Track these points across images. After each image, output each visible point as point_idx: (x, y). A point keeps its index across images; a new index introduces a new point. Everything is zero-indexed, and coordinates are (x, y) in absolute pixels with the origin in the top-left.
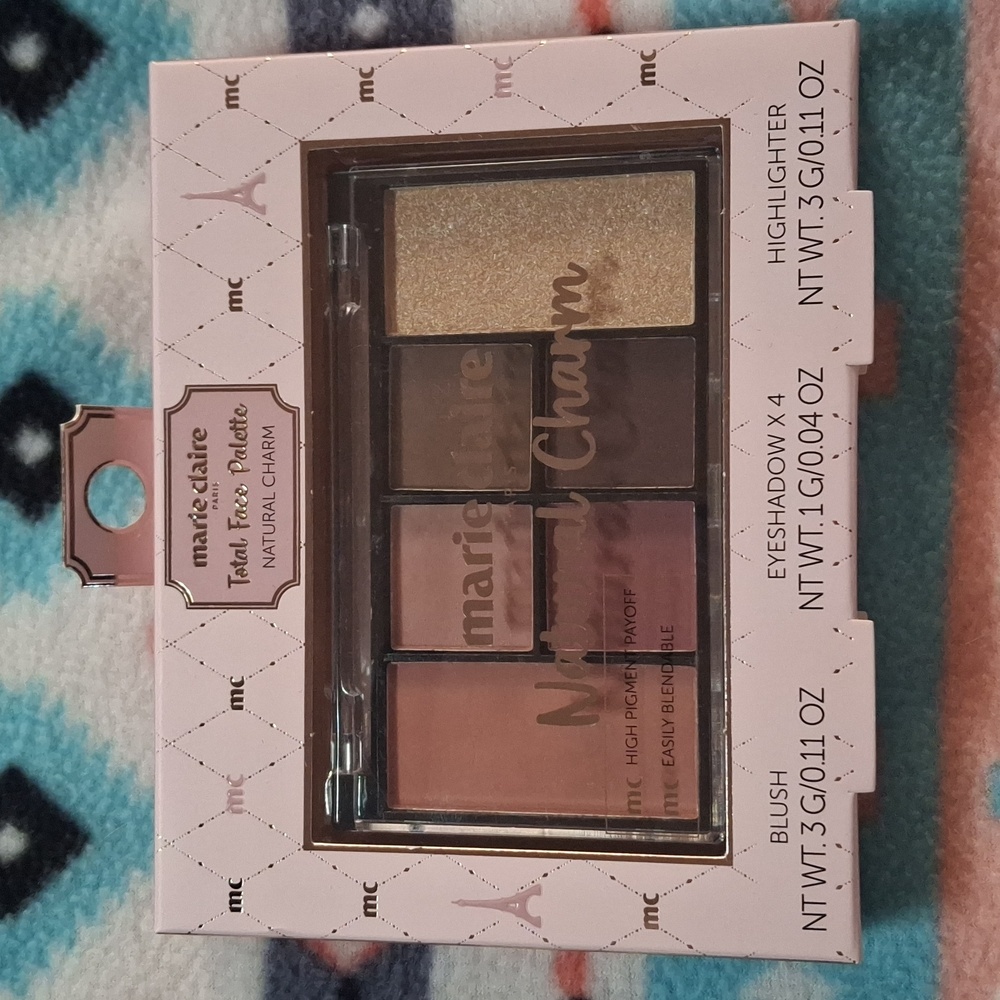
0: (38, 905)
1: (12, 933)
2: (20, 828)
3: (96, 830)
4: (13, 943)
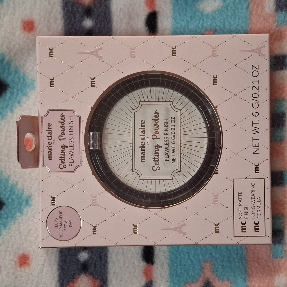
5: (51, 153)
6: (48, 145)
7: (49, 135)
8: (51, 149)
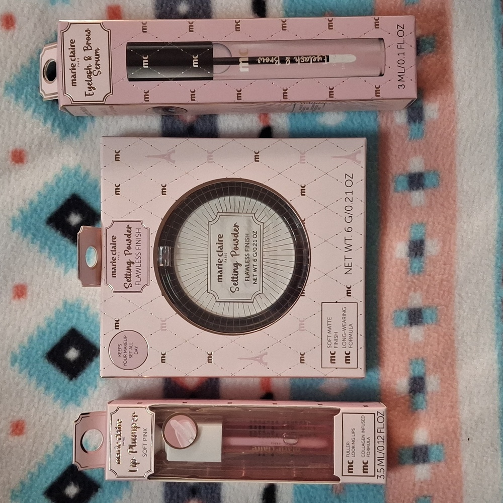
5: (115, 270)
6: (112, 261)
7: (113, 249)
8: (115, 265)
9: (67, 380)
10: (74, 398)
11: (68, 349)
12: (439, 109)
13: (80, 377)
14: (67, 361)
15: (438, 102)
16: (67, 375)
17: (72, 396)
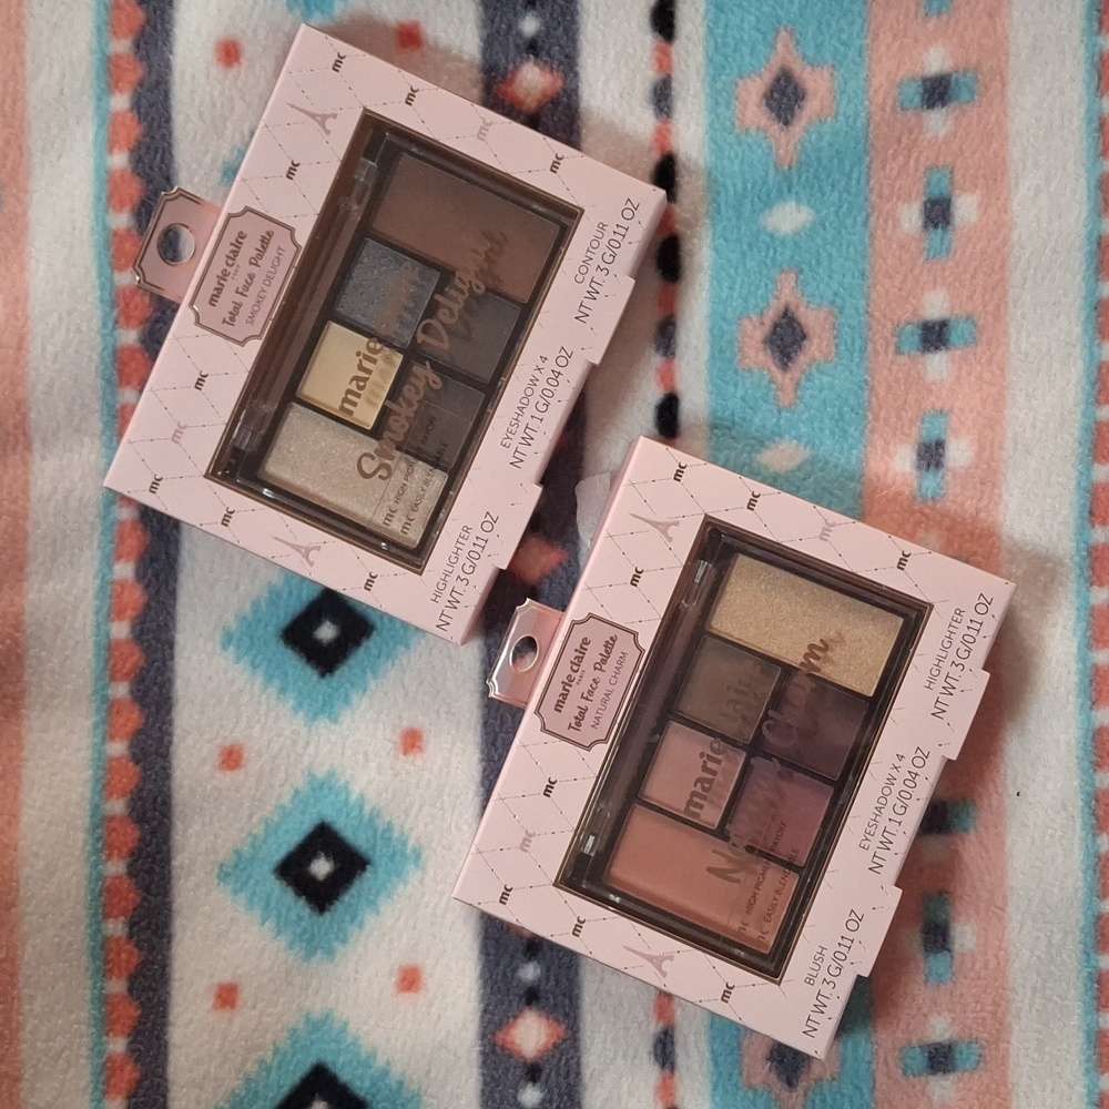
0: (346, 668)
1: (329, 684)
2: (334, 622)
3: (378, 624)
4: (330, 691)
9: (315, 678)
10: (327, 708)
11: (319, 623)
12: (980, 205)
13: (338, 673)
14: (318, 643)
15: (978, 191)
16: (317, 668)
17: (324, 704)
